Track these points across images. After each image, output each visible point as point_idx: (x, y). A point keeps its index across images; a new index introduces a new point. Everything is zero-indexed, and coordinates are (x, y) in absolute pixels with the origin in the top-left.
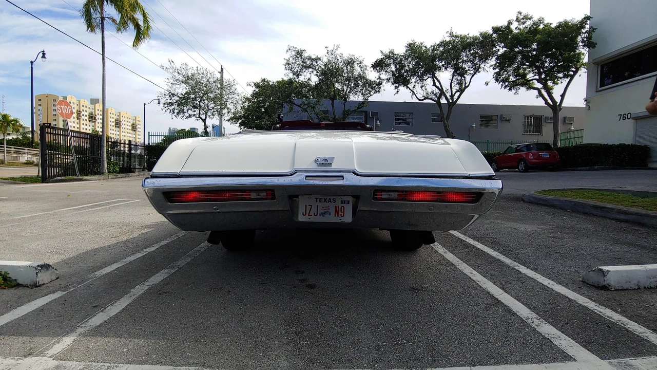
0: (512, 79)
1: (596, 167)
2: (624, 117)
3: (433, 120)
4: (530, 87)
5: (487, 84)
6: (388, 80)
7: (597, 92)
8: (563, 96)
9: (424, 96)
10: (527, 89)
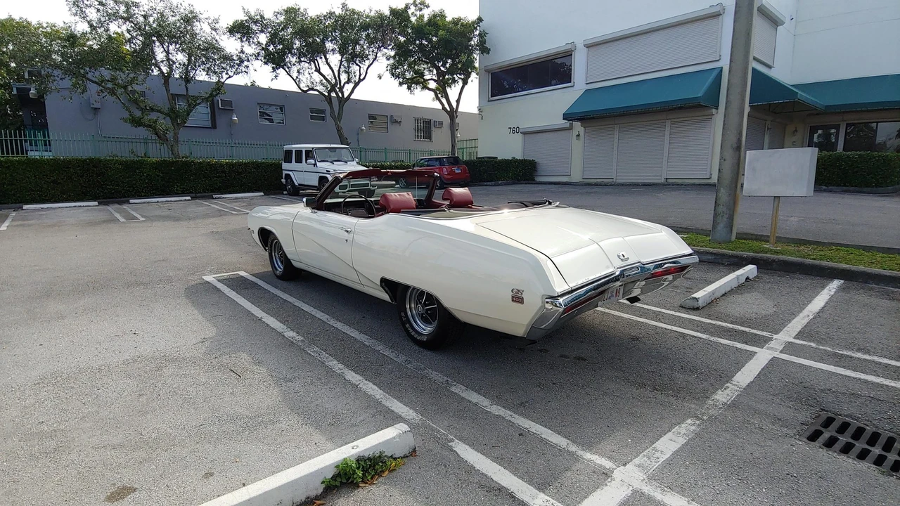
0: (408, 75)
1: (500, 182)
2: (514, 130)
3: (312, 118)
4: (425, 87)
5: (380, 77)
6: (257, 56)
7: (489, 101)
8: (458, 101)
9: (308, 86)
10: (422, 88)
